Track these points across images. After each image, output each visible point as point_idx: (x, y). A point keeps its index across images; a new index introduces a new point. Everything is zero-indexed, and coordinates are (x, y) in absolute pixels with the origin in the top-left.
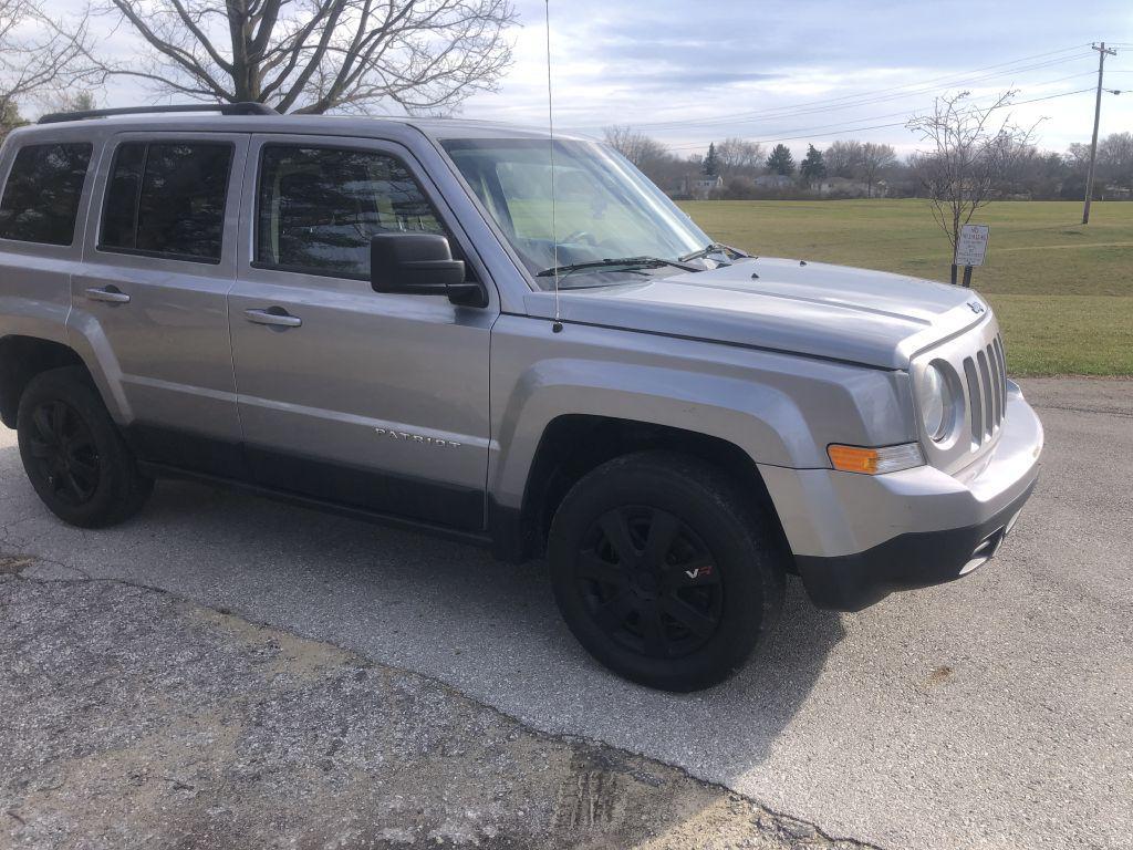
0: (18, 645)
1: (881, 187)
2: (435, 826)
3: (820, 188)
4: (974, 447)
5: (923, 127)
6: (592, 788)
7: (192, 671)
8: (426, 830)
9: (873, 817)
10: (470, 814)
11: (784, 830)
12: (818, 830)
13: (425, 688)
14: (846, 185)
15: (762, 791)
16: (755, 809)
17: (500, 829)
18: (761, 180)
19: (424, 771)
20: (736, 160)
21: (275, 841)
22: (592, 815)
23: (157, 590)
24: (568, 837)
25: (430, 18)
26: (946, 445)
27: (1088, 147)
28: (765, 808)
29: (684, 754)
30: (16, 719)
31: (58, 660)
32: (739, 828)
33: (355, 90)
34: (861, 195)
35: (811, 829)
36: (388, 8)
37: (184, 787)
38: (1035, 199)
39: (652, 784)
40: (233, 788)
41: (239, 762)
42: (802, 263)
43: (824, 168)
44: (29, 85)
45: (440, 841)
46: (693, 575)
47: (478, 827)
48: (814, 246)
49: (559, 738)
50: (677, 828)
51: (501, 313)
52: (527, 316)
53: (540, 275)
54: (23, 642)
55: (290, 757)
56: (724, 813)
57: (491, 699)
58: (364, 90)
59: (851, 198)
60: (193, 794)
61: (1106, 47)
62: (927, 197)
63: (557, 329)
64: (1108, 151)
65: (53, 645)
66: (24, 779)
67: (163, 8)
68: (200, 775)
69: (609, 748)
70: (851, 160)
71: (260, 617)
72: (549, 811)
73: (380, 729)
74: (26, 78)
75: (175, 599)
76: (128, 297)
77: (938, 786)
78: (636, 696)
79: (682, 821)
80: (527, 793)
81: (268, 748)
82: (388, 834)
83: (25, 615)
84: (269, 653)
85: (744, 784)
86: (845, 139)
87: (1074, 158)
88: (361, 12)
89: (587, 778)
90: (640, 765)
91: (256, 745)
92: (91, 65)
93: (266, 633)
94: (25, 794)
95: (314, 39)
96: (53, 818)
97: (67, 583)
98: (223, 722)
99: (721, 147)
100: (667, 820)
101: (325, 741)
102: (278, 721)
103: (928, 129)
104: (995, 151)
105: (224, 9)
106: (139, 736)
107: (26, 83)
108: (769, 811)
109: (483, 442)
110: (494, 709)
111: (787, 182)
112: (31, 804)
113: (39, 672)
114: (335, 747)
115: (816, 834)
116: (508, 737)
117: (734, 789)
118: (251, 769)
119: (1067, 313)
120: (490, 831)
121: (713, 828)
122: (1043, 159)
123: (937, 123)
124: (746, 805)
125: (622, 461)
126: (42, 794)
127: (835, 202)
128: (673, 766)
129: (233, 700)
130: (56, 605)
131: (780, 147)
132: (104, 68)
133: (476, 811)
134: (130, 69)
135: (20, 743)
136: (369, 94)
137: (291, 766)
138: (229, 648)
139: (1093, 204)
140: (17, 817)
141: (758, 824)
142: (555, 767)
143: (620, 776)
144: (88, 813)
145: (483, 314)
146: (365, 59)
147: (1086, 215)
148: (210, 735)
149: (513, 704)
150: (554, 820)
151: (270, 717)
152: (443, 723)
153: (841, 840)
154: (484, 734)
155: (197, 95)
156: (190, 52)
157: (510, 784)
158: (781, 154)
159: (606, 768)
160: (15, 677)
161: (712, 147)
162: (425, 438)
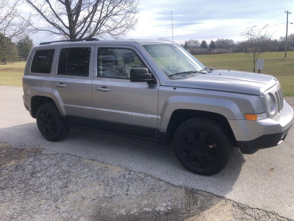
0: (46, 169)
1: (231, 50)
2: (156, 207)
3: (214, 51)
4: (278, 113)
5: (245, 35)
6: (191, 198)
7: (89, 174)
8: (154, 208)
9: (261, 203)
10: (163, 204)
11: (240, 207)
12: (248, 206)
13: (145, 176)
14: (221, 50)
15: (233, 198)
16: (232, 202)
17: (171, 208)
18: (199, 50)
19: (150, 195)
20: (192, 45)
21: (119, 211)
22: (193, 204)
23: (75, 156)
24: (188, 209)
25: (117, 13)
26: (272, 113)
27: (285, 37)
28: (234, 202)
29: (212, 190)
30: (51, 186)
31: (57, 172)
32: (229, 206)
33: (99, 32)
34: (225, 52)
35: (247, 206)
36: (107, 11)
37: (95, 200)
38: (271, 51)
39: (205, 197)
40: (106, 200)
41: (106, 194)
42: (229, 71)
43: (215, 46)
44: (16, 34)
45: (158, 211)
46: (211, 147)
47: (166, 207)
48: (214, 66)
49: (180, 187)
50: (214, 207)
51: (160, 85)
52: (166, 86)
53: (169, 76)
54: (47, 168)
55: (118, 193)
56: (224, 203)
57: (162, 178)
58: (101, 32)
59: (223, 53)
60: (97, 201)
61: (288, 12)
62: (242, 52)
63: (175, 89)
64: (290, 38)
65: (55, 169)
66: (57, 199)
67: (51, 14)
68: (98, 197)
69: (193, 189)
70: (222, 43)
71: (101, 161)
72: (182, 203)
73: (137, 186)
74: (16, 32)
75: (80, 157)
76: (65, 85)
77: (275, 195)
78: (197, 177)
79: (214, 205)
80: (176, 199)
81: (112, 191)
82: (145, 209)
83: (46, 162)
84: (106, 169)
85: (228, 196)
86: (220, 38)
87: (281, 40)
88: (100, 12)
89: (189, 196)
90: (202, 192)
91: (109, 190)
92: (33, 28)
93: (104, 165)
94: (58, 202)
95: (89, 19)
96: (66, 207)
97: (53, 154)
98: (99, 185)
99: (188, 42)
100: (211, 205)
101: (125, 189)
102: (112, 184)
103: (246, 35)
104: (260, 39)
105: (67, 13)
106: (81, 188)
107: (16, 33)
108: (235, 202)
109: (156, 117)
110: (163, 181)
111: (206, 50)
112: (60, 205)
113: (53, 175)
114: (128, 190)
115: (248, 207)
116: (168, 187)
117: (226, 197)
118: (109, 195)
119: (284, 81)
120: (169, 208)
121: (223, 207)
122: (272, 41)
123: (248, 34)
124: (229, 201)
125: (192, 120)
126: (62, 202)
127: (219, 55)
128: (210, 193)
129: (100, 180)
130: (52, 160)
131: (204, 41)
132: (37, 29)
133: (164, 204)
134: (43, 29)
135: (54, 191)
136: (103, 33)
137: (118, 195)
138: (96, 168)
139: (287, 52)
140: (58, 208)
141: (233, 205)
142: (181, 194)
143: (197, 195)
144: (74, 206)
145: (156, 86)
146: (101, 24)
147: (285, 55)
148: (97, 188)
149: (168, 179)
150: (184, 205)
151: (110, 184)
152: (152, 184)
153: (254, 209)
154: (162, 186)
155: (60, 35)
156: (58, 24)
157: (171, 198)
158: (204, 43)
159: (194, 193)
160: (48, 176)
161: (186, 42)
162: (142, 116)
